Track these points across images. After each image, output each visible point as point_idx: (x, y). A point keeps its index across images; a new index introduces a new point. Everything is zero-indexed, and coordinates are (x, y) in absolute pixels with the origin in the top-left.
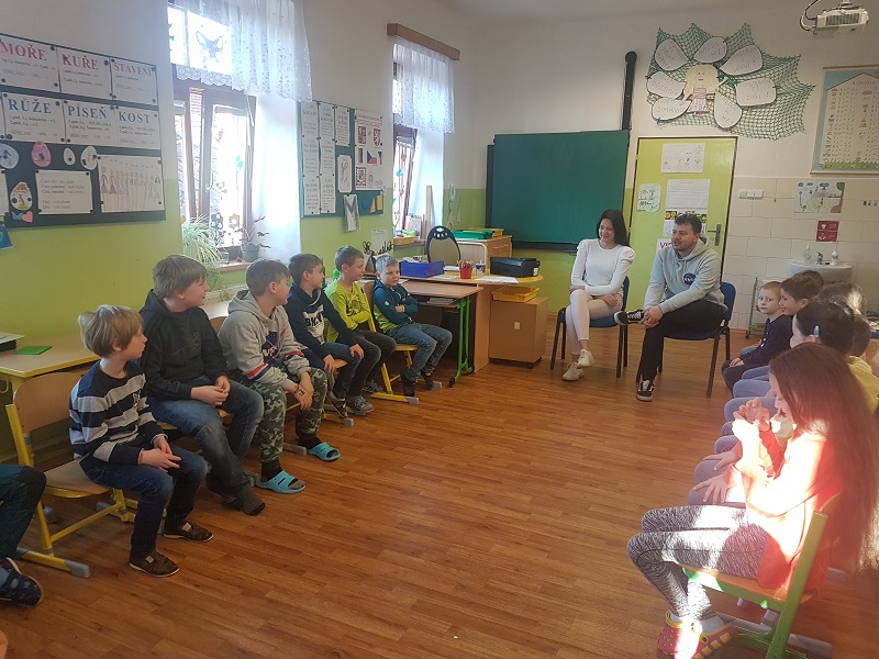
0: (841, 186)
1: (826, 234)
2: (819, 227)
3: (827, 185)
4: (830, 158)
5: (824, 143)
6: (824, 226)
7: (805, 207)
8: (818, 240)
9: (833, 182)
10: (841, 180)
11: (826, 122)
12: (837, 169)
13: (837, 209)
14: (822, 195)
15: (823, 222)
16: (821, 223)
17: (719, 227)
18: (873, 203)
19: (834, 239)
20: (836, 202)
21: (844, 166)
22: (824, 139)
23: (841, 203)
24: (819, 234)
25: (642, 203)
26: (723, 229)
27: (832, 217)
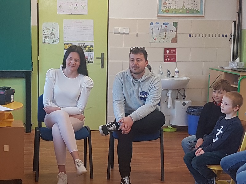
0: (175, 24)
1: (170, 57)
2: (165, 53)
3: (167, 24)
4: (167, 6)
6: (168, 52)
7: (155, 39)
8: (165, 61)
9: (171, 21)
10: (175, 20)
12: (172, 13)
13: (174, 40)
14: (165, 31)
15: (168, 49)
16: (166, 50)
17: (103, 54)
18: (194, 36)
19: (174, 60)
20: (173, 35)
21: (176, 11)
23: (176, 36)
24: (165, 57)
25: (46, 37)
26: (105, 56)
27: (172, 45)
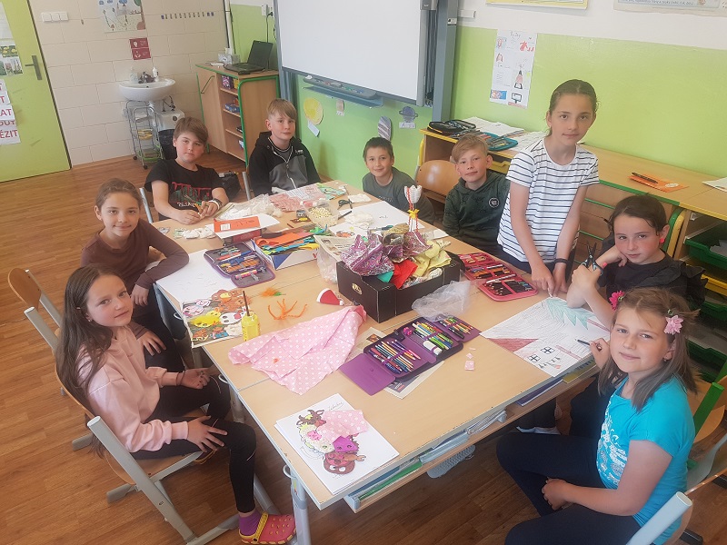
1: (140, 52)
2: (133, 46)
6: (136, 44)
7: (113, 26)
13: (142, 26)
14: (125, 12)
15: (134, 40)
16: (132, 41)
17: (34, 58)
18: (169, 16)
19: (148, 56)
23: (143, 18)
24: (134, 53)
26: (40, 61)
27: (140, 34)
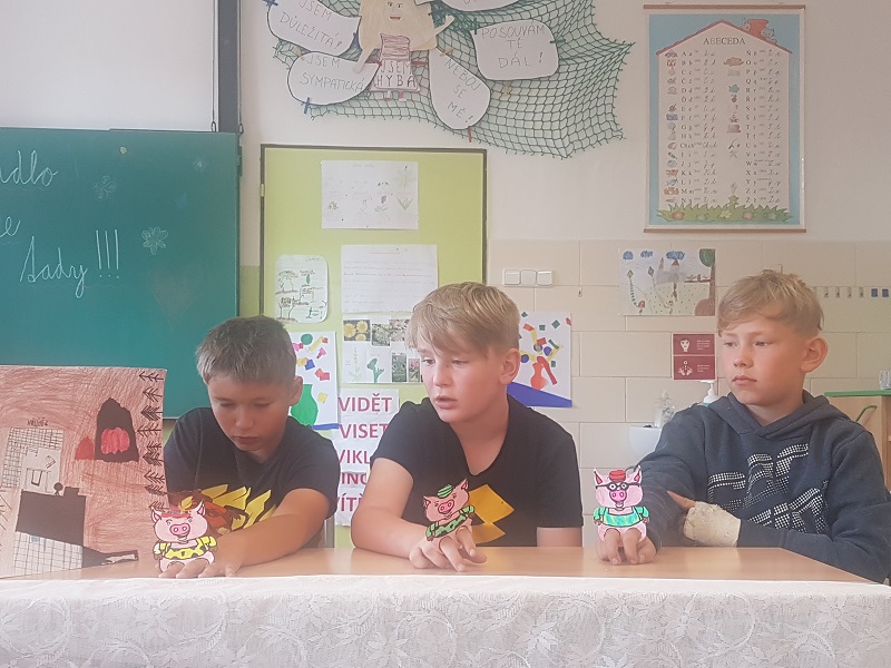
0: (708, 257)
1: (692, 365)
2: (677, 349)
3: (681, 255)
4: (678, 198)
5: (663, 167)
6: (685, 345)
7: (642, 304)
8: (678, 377)
9: (691, 246)
10: (708, 242)
11: (663, 123)
12: (696, 220)
13: (707, 307)
14: (674, 278)
15: (684, 337)
16: (678, 338)
20: (702, 291)
21: (708, 214)
22: (663, 158)
23: (712, 293)
24: (678, 364)
25: (285, 302)
